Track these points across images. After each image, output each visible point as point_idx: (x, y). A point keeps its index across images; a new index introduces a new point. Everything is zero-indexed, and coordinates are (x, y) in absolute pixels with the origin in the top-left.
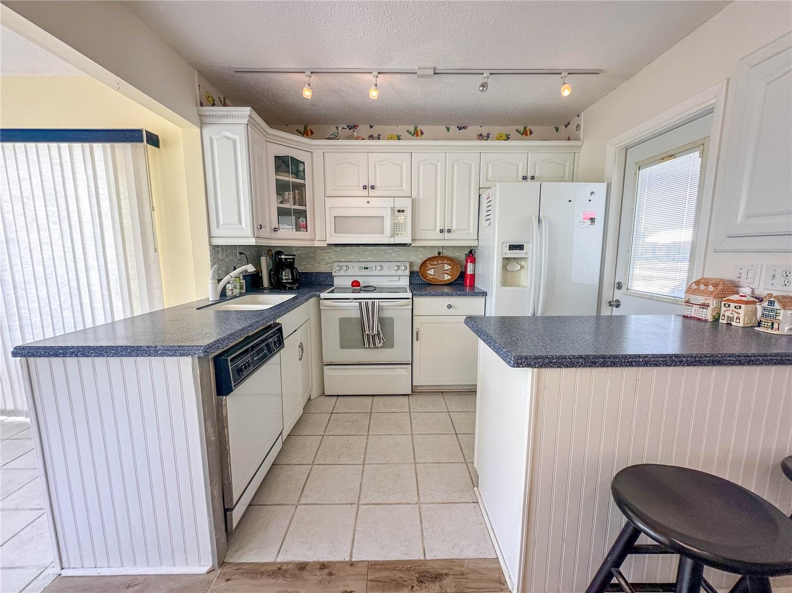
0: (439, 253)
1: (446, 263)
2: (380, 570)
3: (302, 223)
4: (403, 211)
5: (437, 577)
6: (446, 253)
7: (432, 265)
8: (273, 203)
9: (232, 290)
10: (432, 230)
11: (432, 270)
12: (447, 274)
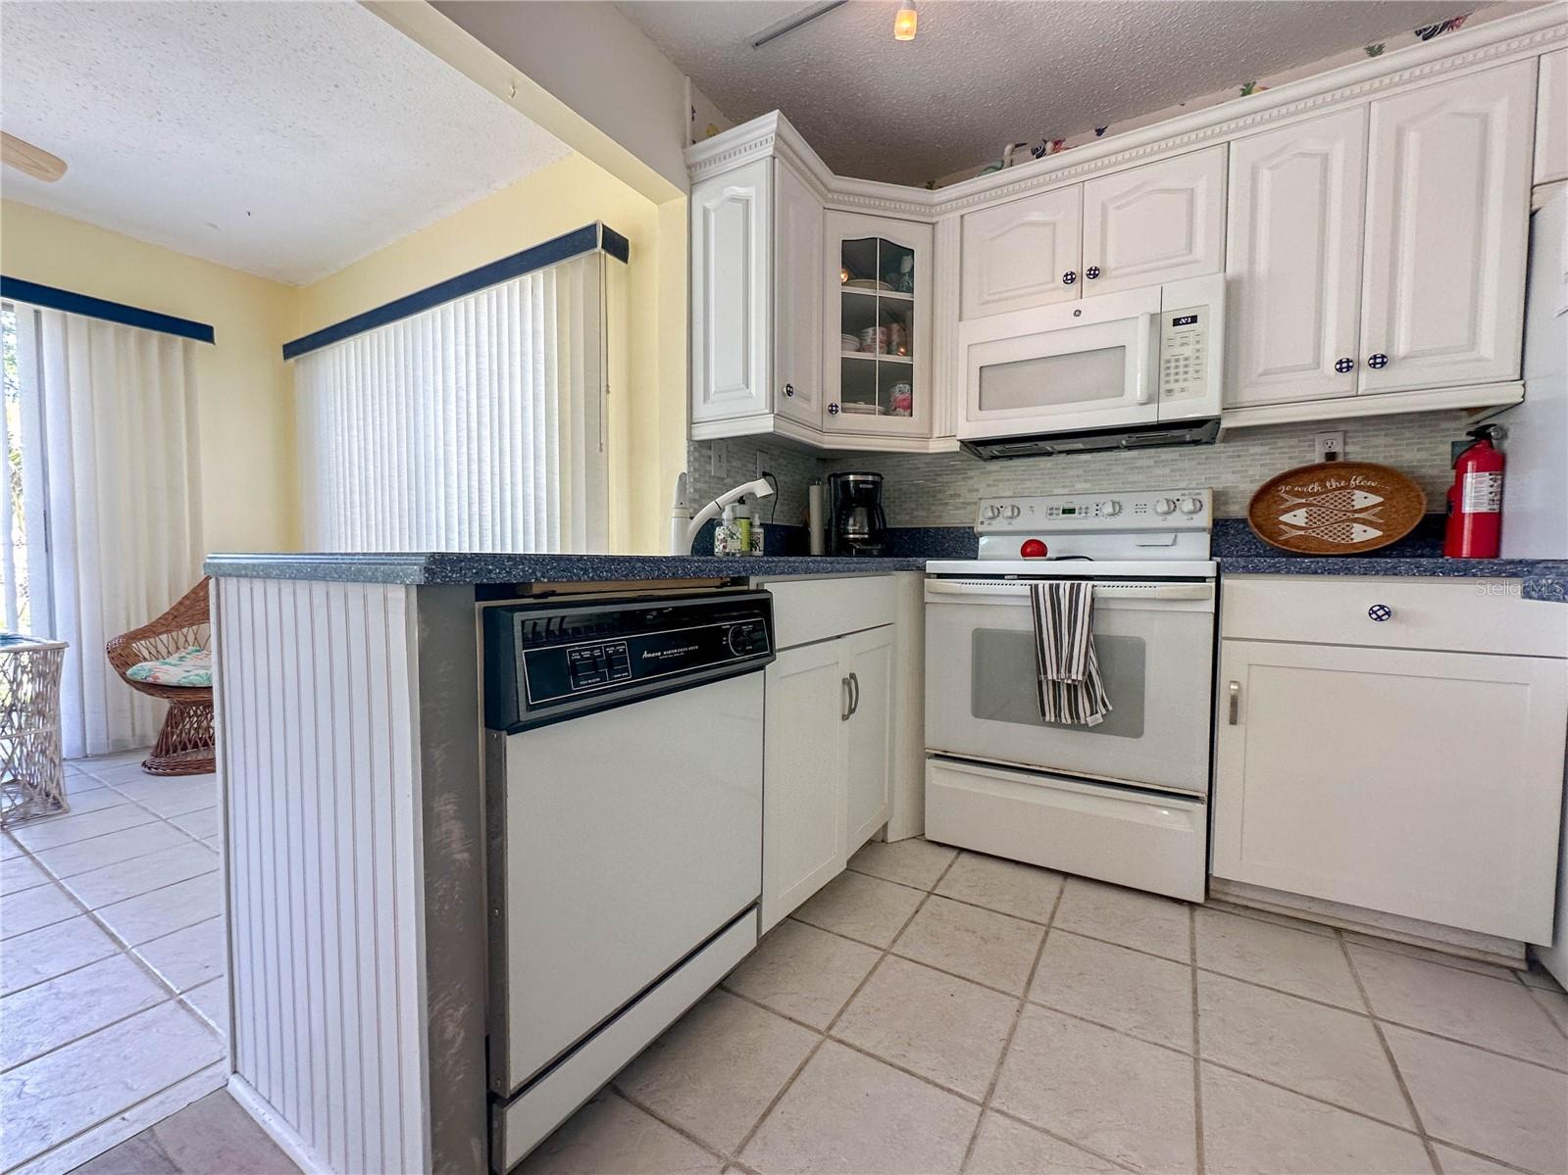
0: (1331, 456)
1: (1358, 488)
3: (901, 397)
4: (1194, 319)
6: (1355, 451)
7: (1298, 495)
8: (832, 350)
9: (724, 540)
10: (1303, 368)
11: (1302, 513)
12: (1364, 522)
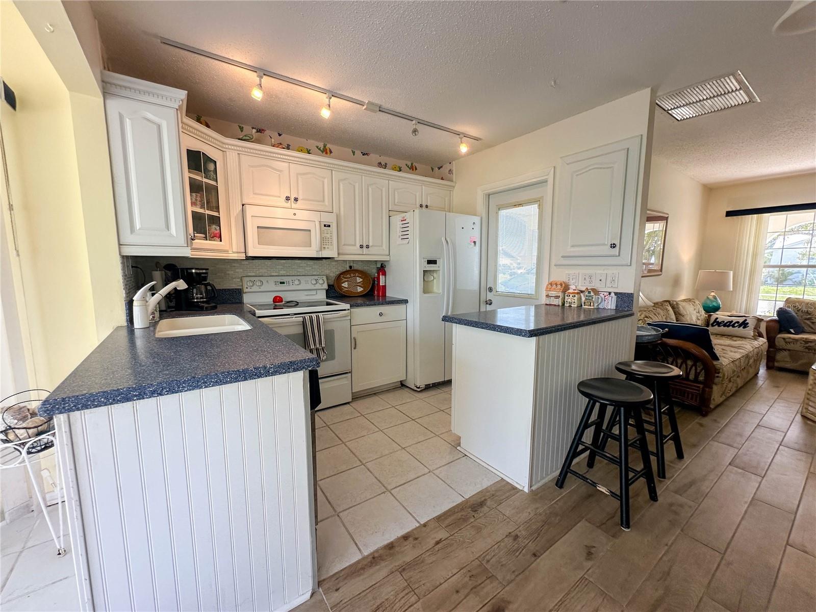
0: (351, 267)
1: (357, 276)
2: (446, 519)
3: (216, 232)
4: (329, 226)
5: (482, 504)
6: (356, 267)
7: (345, 278)
8: (188, 206)
10: (353, 245)
11: (346, 283)
12: (360, 286)
